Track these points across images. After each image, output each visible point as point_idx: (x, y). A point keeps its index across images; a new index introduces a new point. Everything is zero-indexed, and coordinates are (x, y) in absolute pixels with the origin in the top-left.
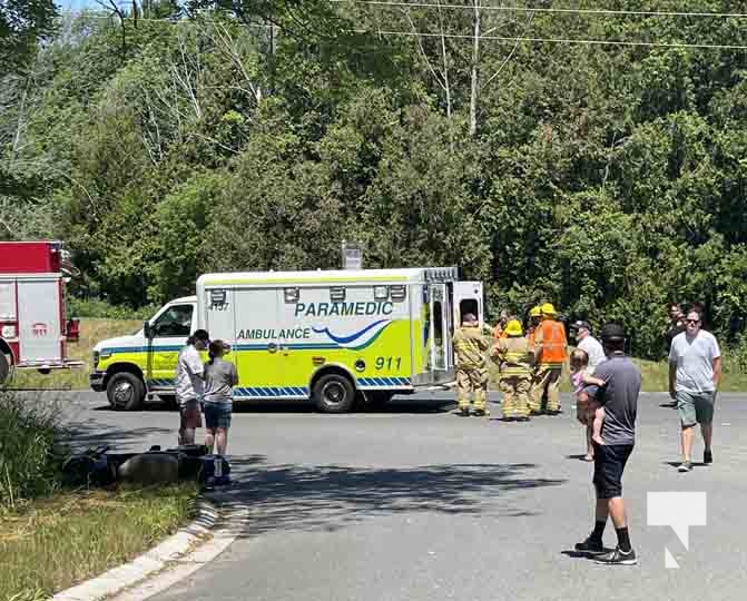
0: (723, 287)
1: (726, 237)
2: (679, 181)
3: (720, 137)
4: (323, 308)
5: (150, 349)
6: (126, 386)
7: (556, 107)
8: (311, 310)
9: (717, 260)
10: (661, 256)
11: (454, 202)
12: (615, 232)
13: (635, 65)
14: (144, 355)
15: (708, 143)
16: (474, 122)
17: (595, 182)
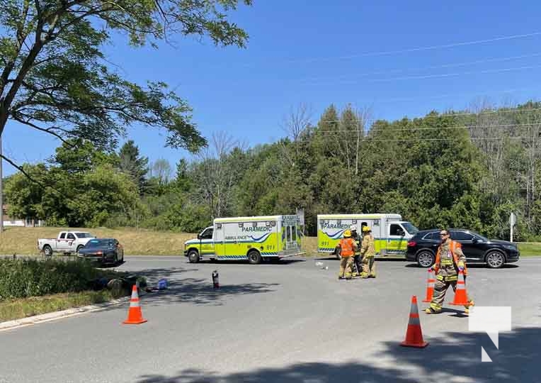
0: (439, 222)
1: (441, 206)
2: (424, 187)
3: (438, 172)
4: (250, 229)
5: (201, 243)
6: (194, 255)
7: (382, 164)
8: (247, 230)
9: (438, 213)
10: (417, 212)
11: (349, 196)
12: (401, 205)
13: (408, 149)
14: (199, 245)
15: (434, 174)
16: (357, 170)
17: (395, 188)
